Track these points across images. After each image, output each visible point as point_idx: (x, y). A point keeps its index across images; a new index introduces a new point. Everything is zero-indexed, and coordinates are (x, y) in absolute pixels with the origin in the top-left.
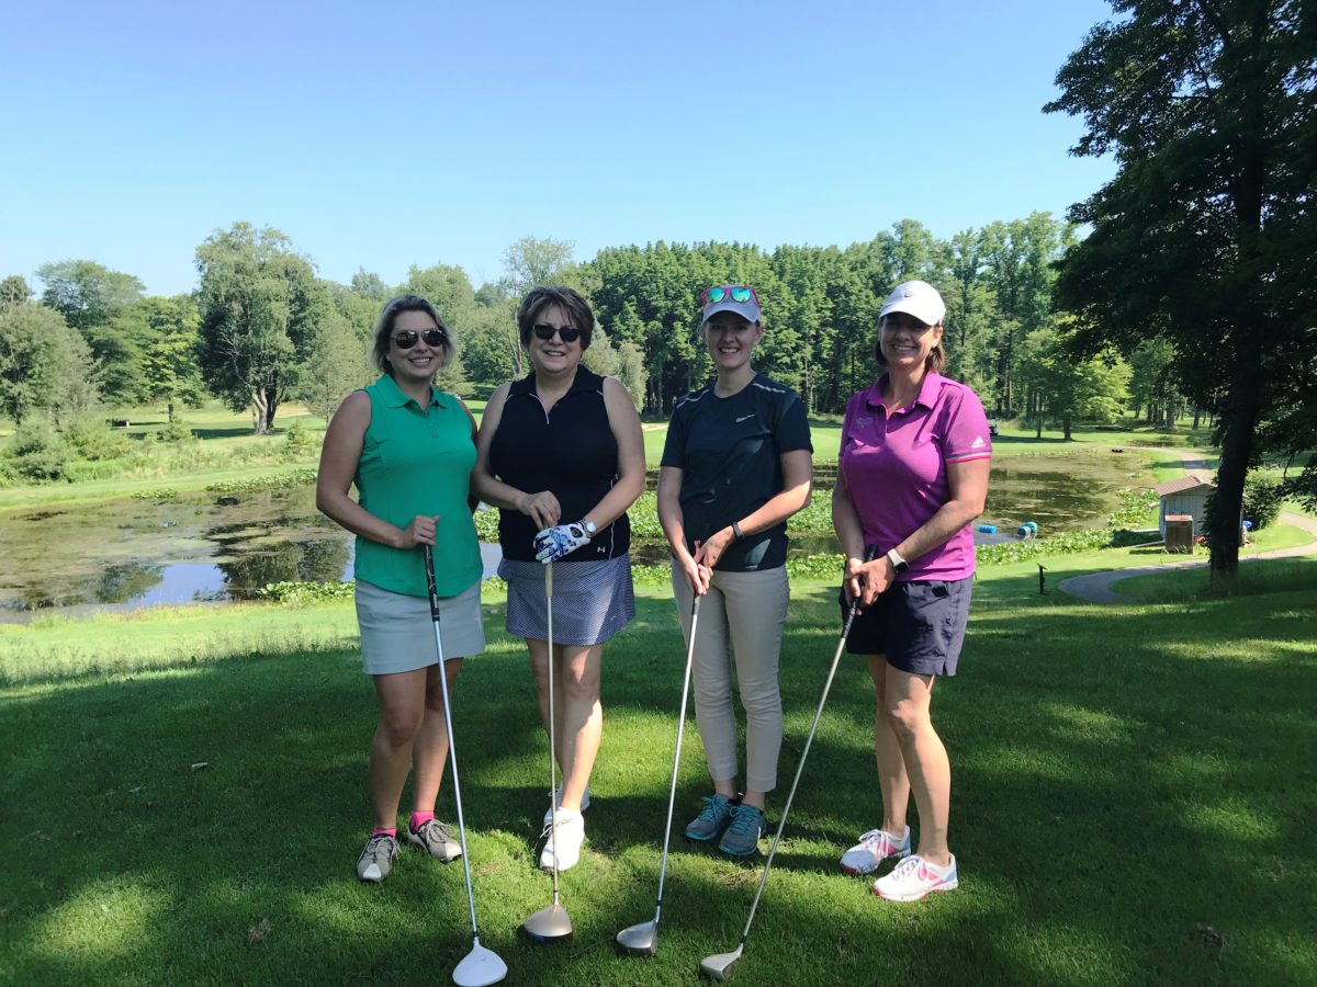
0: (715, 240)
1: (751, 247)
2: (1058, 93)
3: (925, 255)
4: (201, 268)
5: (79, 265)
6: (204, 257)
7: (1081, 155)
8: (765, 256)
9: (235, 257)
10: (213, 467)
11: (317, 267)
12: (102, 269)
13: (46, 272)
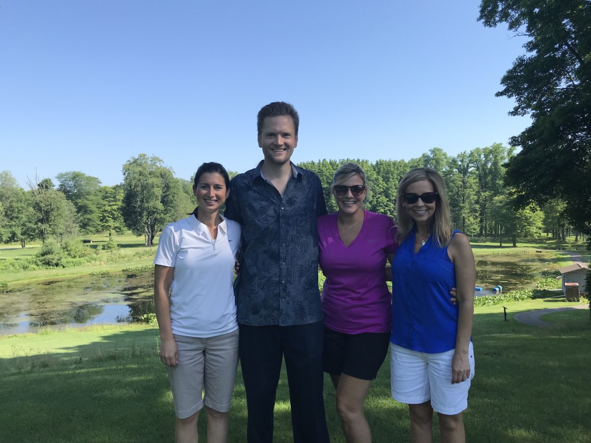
0: (349, 158)
1: (365, 161)
2: (502, 88)
3: (444, 163)
4: (124, 174)
5: (74, 173)
6: (126, 170)
7: (514, 115)
8: (372, 165)
9: (140, 169)
10: (125, 261)
11: (174, 172)
12: (83, 175)
13: (60, 177)
